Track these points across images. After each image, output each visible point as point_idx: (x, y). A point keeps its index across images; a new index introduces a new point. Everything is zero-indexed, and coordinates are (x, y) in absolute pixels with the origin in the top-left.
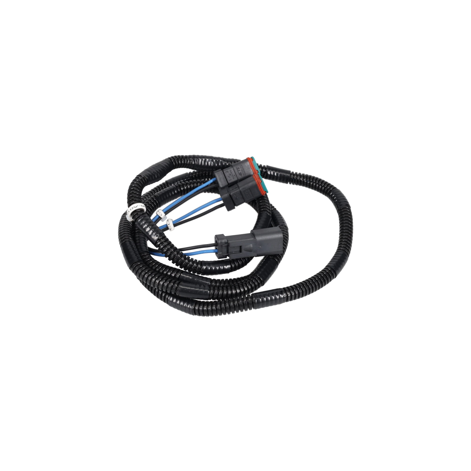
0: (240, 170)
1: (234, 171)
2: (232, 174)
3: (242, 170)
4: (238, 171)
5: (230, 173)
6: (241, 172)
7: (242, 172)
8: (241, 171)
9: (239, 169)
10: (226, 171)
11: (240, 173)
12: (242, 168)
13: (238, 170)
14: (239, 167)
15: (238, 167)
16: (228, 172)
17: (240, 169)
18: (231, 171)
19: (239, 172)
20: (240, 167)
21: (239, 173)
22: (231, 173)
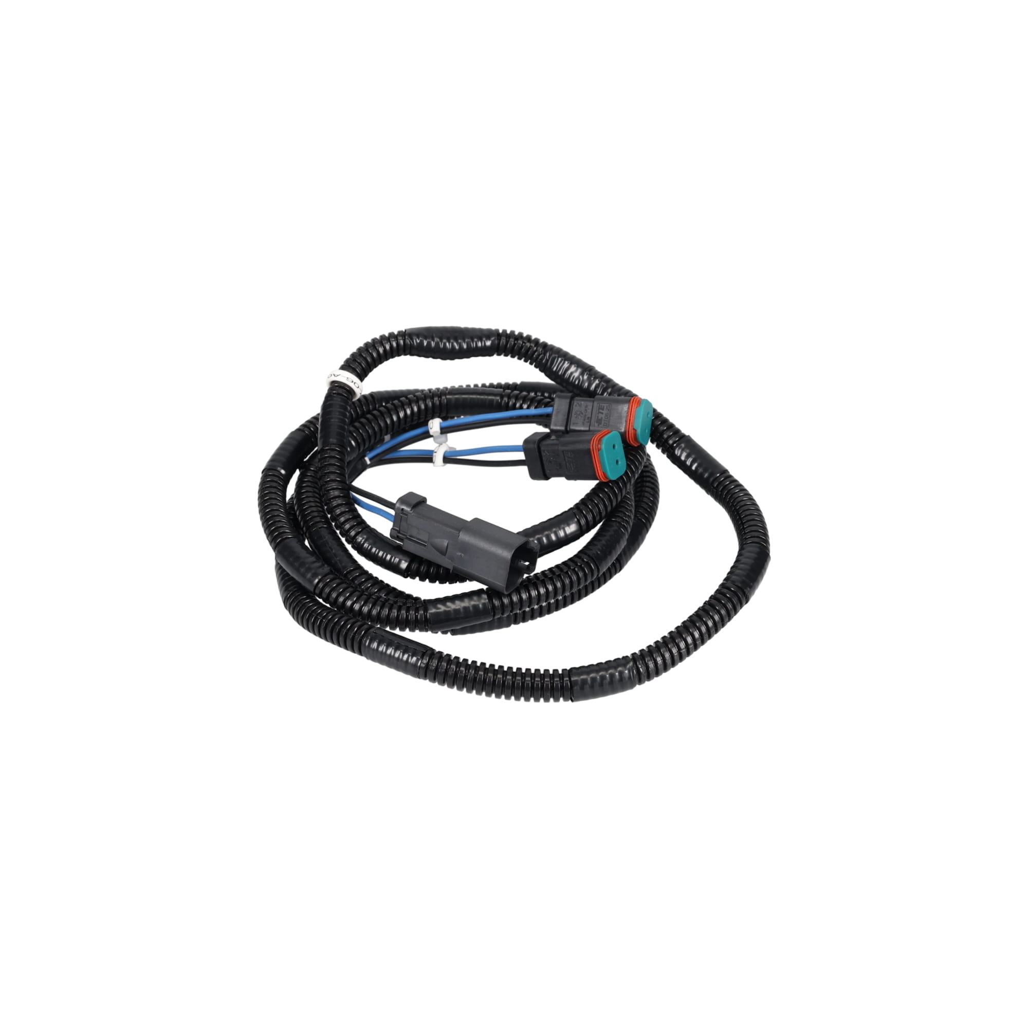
0: (602, 413)
1: (592, 410)
2: (584, 414)
3: (606, 415)
4: (598, 414)
5: (583, 409)
6: (602, 418)
7: (604, 418)
8: (603, 416)
9: (603, 410)
10: (578, 404)
11: (600, 418)
12: (608, 410)
13: (601, 411)
14: (605, 405)
15: (603, 405)
16: (580, 405)
17: (605, 412)
18: (586, 406)
19: (600, 416)
20: (607, 407)
21: (598, 416)
22: (586, 410)
